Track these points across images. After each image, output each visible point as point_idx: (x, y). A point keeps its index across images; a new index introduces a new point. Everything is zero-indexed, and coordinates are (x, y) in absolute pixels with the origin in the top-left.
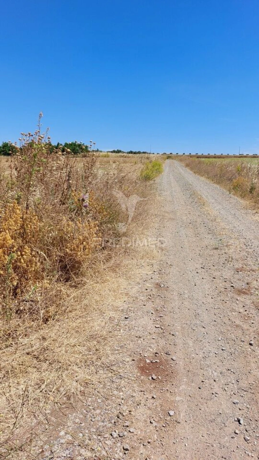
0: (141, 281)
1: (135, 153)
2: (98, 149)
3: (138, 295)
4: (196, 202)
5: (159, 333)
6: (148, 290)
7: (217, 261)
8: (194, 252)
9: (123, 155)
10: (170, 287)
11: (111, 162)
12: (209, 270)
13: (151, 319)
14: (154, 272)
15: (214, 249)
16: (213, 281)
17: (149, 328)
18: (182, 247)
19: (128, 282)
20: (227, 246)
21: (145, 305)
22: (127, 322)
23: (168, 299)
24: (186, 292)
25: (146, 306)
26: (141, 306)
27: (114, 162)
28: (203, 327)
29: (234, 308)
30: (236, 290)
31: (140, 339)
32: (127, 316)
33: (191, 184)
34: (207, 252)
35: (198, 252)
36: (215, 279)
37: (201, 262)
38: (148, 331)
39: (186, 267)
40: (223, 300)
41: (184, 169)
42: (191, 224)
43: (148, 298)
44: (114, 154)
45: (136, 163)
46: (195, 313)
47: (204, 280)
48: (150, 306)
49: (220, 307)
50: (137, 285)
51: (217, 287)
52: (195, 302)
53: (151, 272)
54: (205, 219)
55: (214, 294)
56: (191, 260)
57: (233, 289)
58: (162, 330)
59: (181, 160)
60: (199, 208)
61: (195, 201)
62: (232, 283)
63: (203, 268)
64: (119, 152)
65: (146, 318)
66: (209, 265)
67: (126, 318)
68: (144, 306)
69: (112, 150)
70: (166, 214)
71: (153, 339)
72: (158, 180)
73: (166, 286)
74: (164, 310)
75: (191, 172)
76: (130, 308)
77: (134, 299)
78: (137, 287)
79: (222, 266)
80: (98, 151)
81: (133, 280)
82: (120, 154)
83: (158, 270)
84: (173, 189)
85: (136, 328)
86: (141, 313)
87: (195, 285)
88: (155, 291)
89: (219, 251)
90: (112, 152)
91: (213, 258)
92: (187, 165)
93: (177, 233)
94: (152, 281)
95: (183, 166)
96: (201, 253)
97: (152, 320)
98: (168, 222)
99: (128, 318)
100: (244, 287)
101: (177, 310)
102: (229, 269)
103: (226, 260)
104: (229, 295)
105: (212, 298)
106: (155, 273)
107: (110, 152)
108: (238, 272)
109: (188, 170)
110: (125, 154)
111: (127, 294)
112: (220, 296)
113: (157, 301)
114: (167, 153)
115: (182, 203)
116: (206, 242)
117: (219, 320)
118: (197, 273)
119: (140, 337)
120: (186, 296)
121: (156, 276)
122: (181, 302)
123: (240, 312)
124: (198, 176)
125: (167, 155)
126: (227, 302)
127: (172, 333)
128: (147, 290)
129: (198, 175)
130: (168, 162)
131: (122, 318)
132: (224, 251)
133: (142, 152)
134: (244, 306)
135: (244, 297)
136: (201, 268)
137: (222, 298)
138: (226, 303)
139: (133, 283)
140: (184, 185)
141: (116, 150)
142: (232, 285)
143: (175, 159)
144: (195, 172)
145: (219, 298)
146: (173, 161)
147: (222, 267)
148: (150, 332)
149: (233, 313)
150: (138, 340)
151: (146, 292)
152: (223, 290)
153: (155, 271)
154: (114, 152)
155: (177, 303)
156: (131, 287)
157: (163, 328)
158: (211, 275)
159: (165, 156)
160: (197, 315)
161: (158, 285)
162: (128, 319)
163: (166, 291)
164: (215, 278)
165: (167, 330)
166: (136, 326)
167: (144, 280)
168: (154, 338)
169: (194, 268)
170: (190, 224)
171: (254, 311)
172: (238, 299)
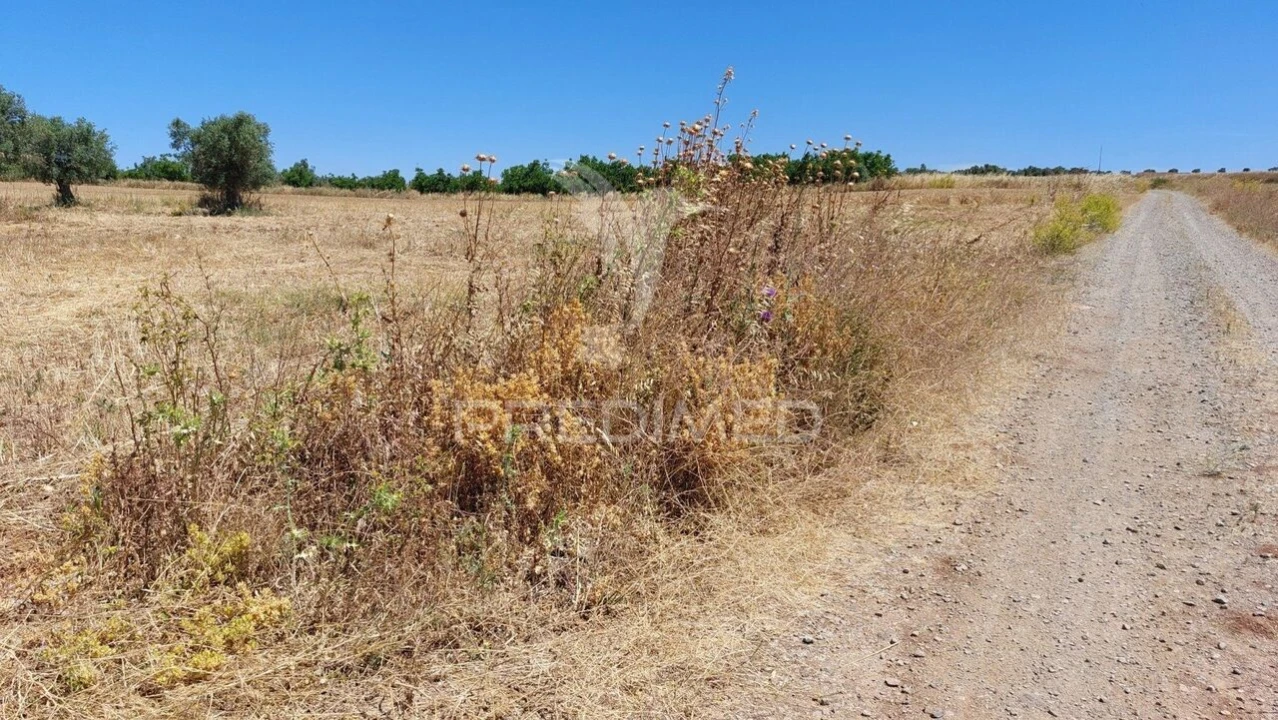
0: (897, 545)
1: (1045, 173)
2: (923, 166)
3: (871, 585)
4: (1202, 323)
5: (889, 702)
6: (911, 575)
7: (1199, 516)
8: (1123, 477)
9: (996, 178)
10: (989, 576)
11: (952, 200)
12: (1154, 541)
13: (881, 658)
14: (955, 524)
15: (1204, 475)
16: (1153, 575)
17: (864, 682)
18: (1085, 461)
19: (859, 542)
20: (1258, 470)
21: (880, 615)
22: (804, 653)
23: (964, 610)
24: (1038, 597)
25: (883, 618)
26: (867, 614)
27: (962, 202)
28: (1049, 712)
29: (1194, 670)
30: (1228, 615)
31: (821, 707)
32: (809, 637)
33: (1213, 265)
34: (1174, 482)
35: (1138, 479)
36: (1162, 571)
37: (1133, 512)
38: (858, 689)
39: (1074, 523)
40: (1163, 641)
41: (1204, 218)
42: (1152, 392)
43: (899, 596)
44: (969, 178)
45: (1033, 201)
46: (1038, 665)
47: (1120, 571)
48: (896, 620)
49: (1141, 661)
50: (879, 556)
51: (1156, 596)
52: (1057, 630)
53: (943, 525)
54: (1215, 378)
55: (1135, 616)
56: (1100, 502)
57: (1219, 612)
58: (904, 695)
59: (1200, 192)
60: (1206, 343)
61: (1201, 320)
62: (1223, 591)
63: (1133, 531)
64: (988, 169)
65: (867, 652)
66: (1160, 524)
67: (805, 641)
68: (875, 618)
69: (968, 167)
70: (1076, 357)
71: (863, 715)
72: (1088, 252)
73: (973, 570)
74: (935, 640)
75: (1228, 229)
76: (830, 617)
77: (855, 593)
78: (876, 561)
79: (1210, 533)
80: (923, 170)
81: (873, 540)
82: (990, 177)
83: (970, 520)
84: (1136, 282)
85: (824, 676)
86: (861, 635)
87: (1080, 580)
88: (930, 581)
89: (1220, 481)
90: (966, 172)
91: (1185, 504)
92: (1218, 207)
93: (1088, 416)
94: (936, 549)
95: (1204, 210)
96: (1148, 484)
97: (884, 661)
98: (1071, 381)
99: (812, 642)
100: (1264, 609)
101: (980, 647)
102: (1233, 546)
103: (1234, 514)
104: (1192, 627)
105: (1124, 628)
106: (957, 528)
107: (959, 172)
108: (1266, 557)
109: (1219, 221)
110: (1004, 177)
111: (836, 576)
112: (1157, 626)
113: (928, 608)
114: (1157, 171)
115: (1149, 325)
116: (1182, 451)
117: (1117, 702)
118: (1105, 543)
119: (822, 703)
120: (1033, 609)
121: (956, 537)
122: (1004, 625)
123: (1209, 689)
124: (1250, 242)
125: (1155, 178)
126: (1177, 649)
127: (930, 709)
128: (905, 572)
129: (1251, 236)
130: (1155, 196)
131: (796, 639)
132: (1238, 486)
133: (1069, 168)
134: (1235, 673)
135: (1251, 642)
136: (1128, 529)
137: (1162, 633)
138: (1170, 650)
139: (871, 548)
140: (1183, 268)
141: (981, 165)
142: (1221, 597)
143: (1182, 188)
144: (1239, 229)
145: (1151, 632)
146: (1173, 193)
147: (1208, 537)
148: (862, 693)
149: (1183, 687)
150: (813, 709)
151: (901, 577)
152: (1177, 609)
153: (958, 522)
154: (975, 171)
155: (988, 626)
156: (858, 557)
157: (907, 689)
158: (1153, 556)
159: (1147, 181)
160: (1042, 673)
161: (949, 565)
162: (810, 646)
163: (969, 584)
164: (1162, 567)
165: (920, 697)
166: (826, 670)
167: (910, 545)
168: (866, 712)
169: (1101, 529)
170: (1150, 389)
171: (1269, 695)
172: (1222, 645)
